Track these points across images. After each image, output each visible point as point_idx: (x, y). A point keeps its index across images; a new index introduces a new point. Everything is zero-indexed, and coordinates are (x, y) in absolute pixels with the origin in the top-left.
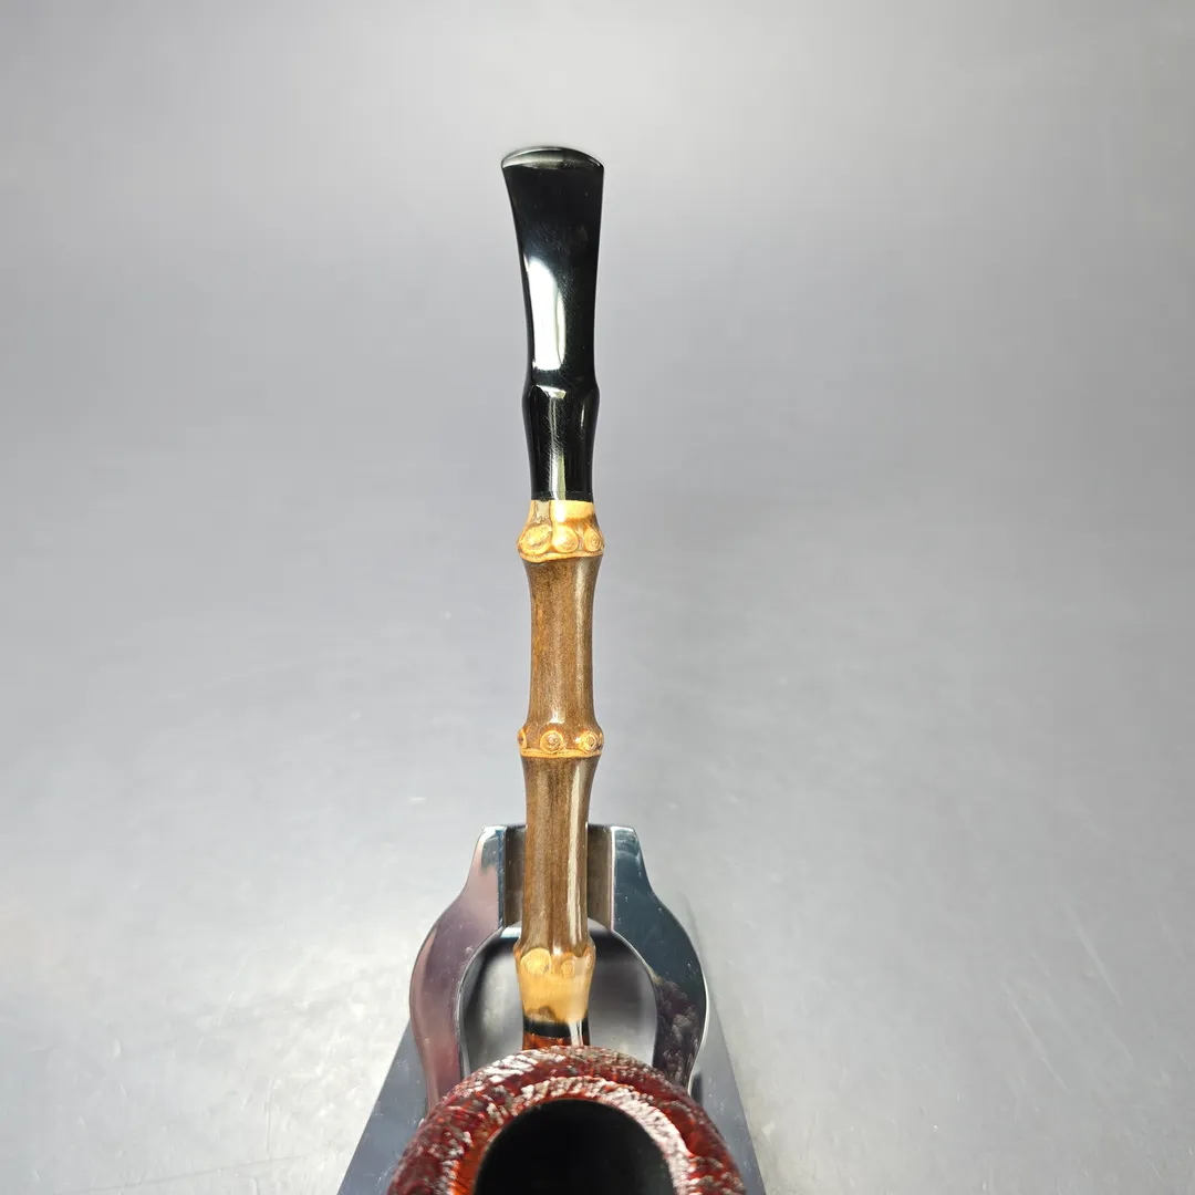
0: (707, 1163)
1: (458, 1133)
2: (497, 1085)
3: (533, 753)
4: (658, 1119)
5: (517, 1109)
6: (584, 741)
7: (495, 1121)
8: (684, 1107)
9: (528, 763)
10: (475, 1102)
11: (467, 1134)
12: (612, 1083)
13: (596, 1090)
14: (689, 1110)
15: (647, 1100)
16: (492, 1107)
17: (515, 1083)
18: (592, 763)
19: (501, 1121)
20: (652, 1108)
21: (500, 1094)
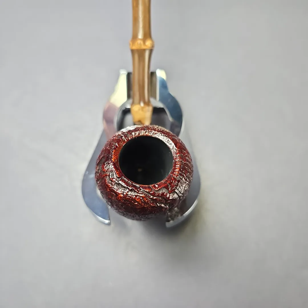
0: (181, 151)
1: (114, 143)
2: (125, 132)
3: (134, 48)
4: (168, 140)
5: (130, 138)
6: (148, 43)
7: (125, 140)
8: (176, 138)
9: (133, 51)
10: (119, 136)
11: (117, 143)
12: (156, 132)
13: (152, 134)
14: (177, 139)
15: (166, 136)
16: (123, 137)
17: (130, 132)
18: (151, 51)
19: (126, 141)
20: (167, 138)
21: (126, 134)
